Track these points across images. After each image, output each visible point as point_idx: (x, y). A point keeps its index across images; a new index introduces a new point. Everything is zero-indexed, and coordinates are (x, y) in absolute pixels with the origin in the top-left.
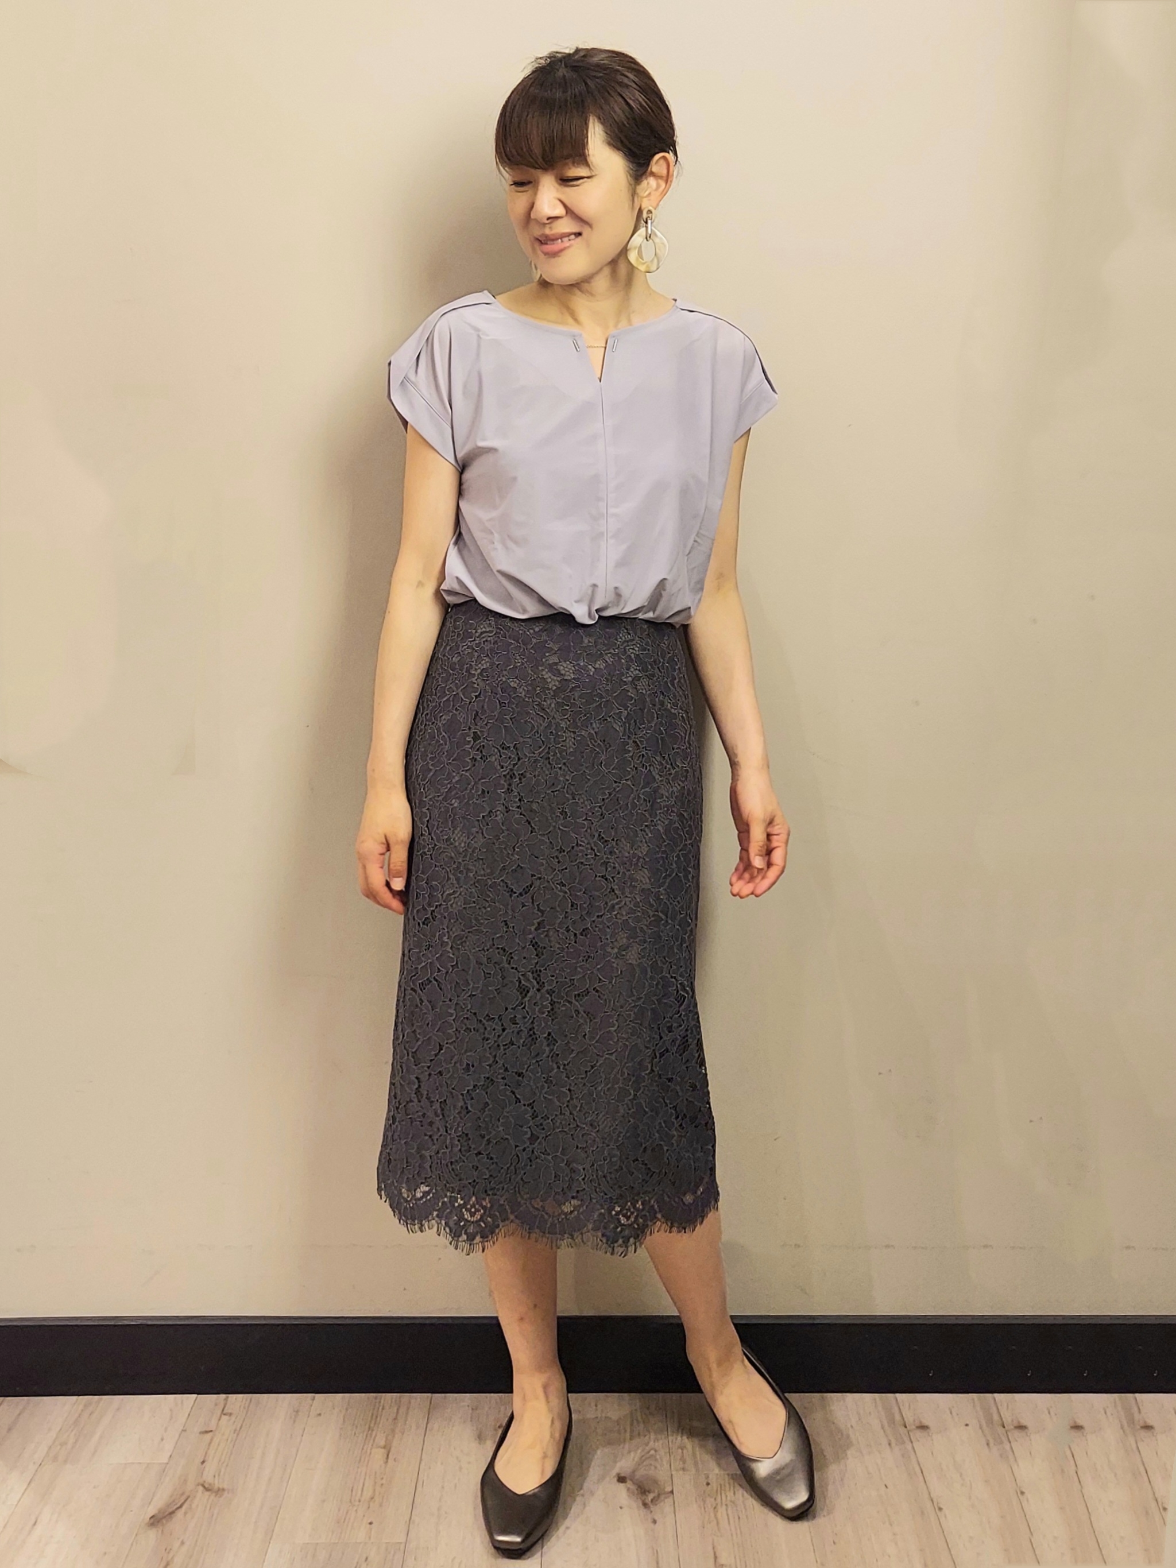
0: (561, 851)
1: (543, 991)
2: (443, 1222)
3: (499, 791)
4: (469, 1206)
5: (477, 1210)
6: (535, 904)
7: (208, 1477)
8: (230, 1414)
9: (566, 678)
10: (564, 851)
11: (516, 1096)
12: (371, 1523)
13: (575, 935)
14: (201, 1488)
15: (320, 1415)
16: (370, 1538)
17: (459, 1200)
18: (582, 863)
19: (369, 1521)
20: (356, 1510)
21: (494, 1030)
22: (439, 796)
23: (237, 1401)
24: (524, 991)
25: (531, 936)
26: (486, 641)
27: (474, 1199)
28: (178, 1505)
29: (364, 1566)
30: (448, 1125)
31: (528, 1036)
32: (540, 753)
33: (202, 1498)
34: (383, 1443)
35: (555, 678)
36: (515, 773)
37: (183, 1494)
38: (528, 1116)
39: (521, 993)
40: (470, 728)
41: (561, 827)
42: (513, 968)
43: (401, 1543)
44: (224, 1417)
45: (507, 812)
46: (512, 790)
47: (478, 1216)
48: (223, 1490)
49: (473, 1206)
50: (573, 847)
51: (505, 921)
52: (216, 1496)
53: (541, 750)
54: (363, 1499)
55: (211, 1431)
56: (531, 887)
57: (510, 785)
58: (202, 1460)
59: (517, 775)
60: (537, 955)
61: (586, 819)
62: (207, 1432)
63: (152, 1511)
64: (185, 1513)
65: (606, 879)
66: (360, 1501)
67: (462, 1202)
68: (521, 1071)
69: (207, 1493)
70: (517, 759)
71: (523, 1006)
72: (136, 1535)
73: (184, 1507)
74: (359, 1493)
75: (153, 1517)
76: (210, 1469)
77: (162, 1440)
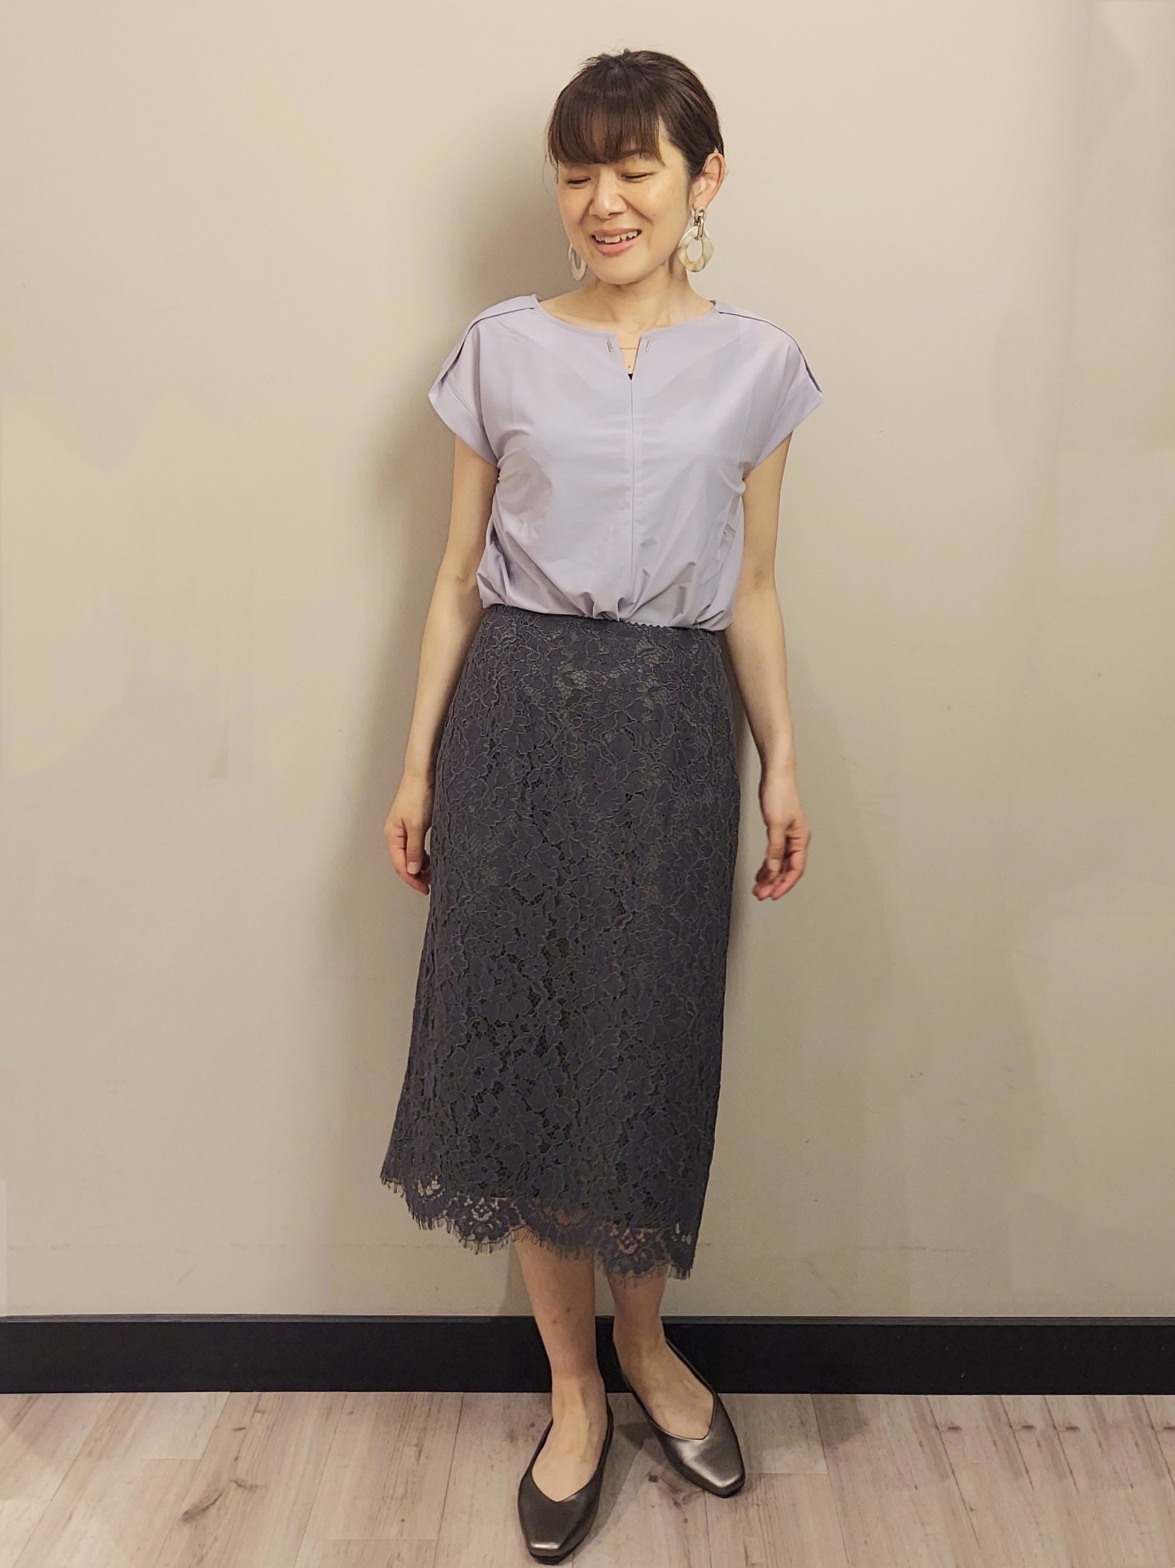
0: (572, 862)
1: (555, 999)
2: (453, 1221)
3: (512, 799)
4: (477, 1207)
5: (486, 1212)
6: (547, 913)
7: (241, 1474)
8: (263, 1412)
9: (578, 687)
10: (575, 862)
11: (526, 1104)
12: (403, 1521)
13: (584, 947)
14: (234, 1485)
15: (352, 1413)
16: (402, 1536)
17: (468, 1200)
18: (591, 875)
19: (402, 1518)
20: (389, 1508)
21: (505, 1036)
22: (457, 801)
23: (270, 1398)
24: (534, 1000)
25: (542, 945)
26: (508, 648)
27: (483, 1200)
28: (212, 1502)
29: (396, 1562)
30: (458, 1126)
31: (539, 1044)
32: (553, 763)
33: (234, 1495)
34: (415, 1441)
35: (568, 687)
36: (528, 781)
37: (216, 1490)
38: (540, 1124)
39: (532, 1001)
40: (487, 736)
41: (573, 839)
42: (524, 976)
43: (433, 1540)
44: (258, 1415)
45: (520, 820)
46: (525, 799)
47: (486, 1217)
48: (256, 1486)
49: (482, 1207)
50: (583, 859)
51: (516, 929)
52: (248, 1492)
53: (553, 759)
54: (395, 1497)
55: (244, 1428)
56: (542, 896)
57: (523, 793)
58: (235, 1457)
59: (530, 784)
60: (548, 964)
61: (596, 831)
62: (240, 1429)
63: (185, 1506)
64: (219, 1510)
65: (615, 893)
66: (392, 1498)
67: (471, 1202)
68: (531, 1079)
69: (241, 1490)
70: (530, 767)
71: (534, 1014)
72: (170, 1530)
73: (218, 1503)
74: (391, 1491)
75: (186, 1513)
76: (243, 1466)
77: (196, 1436)
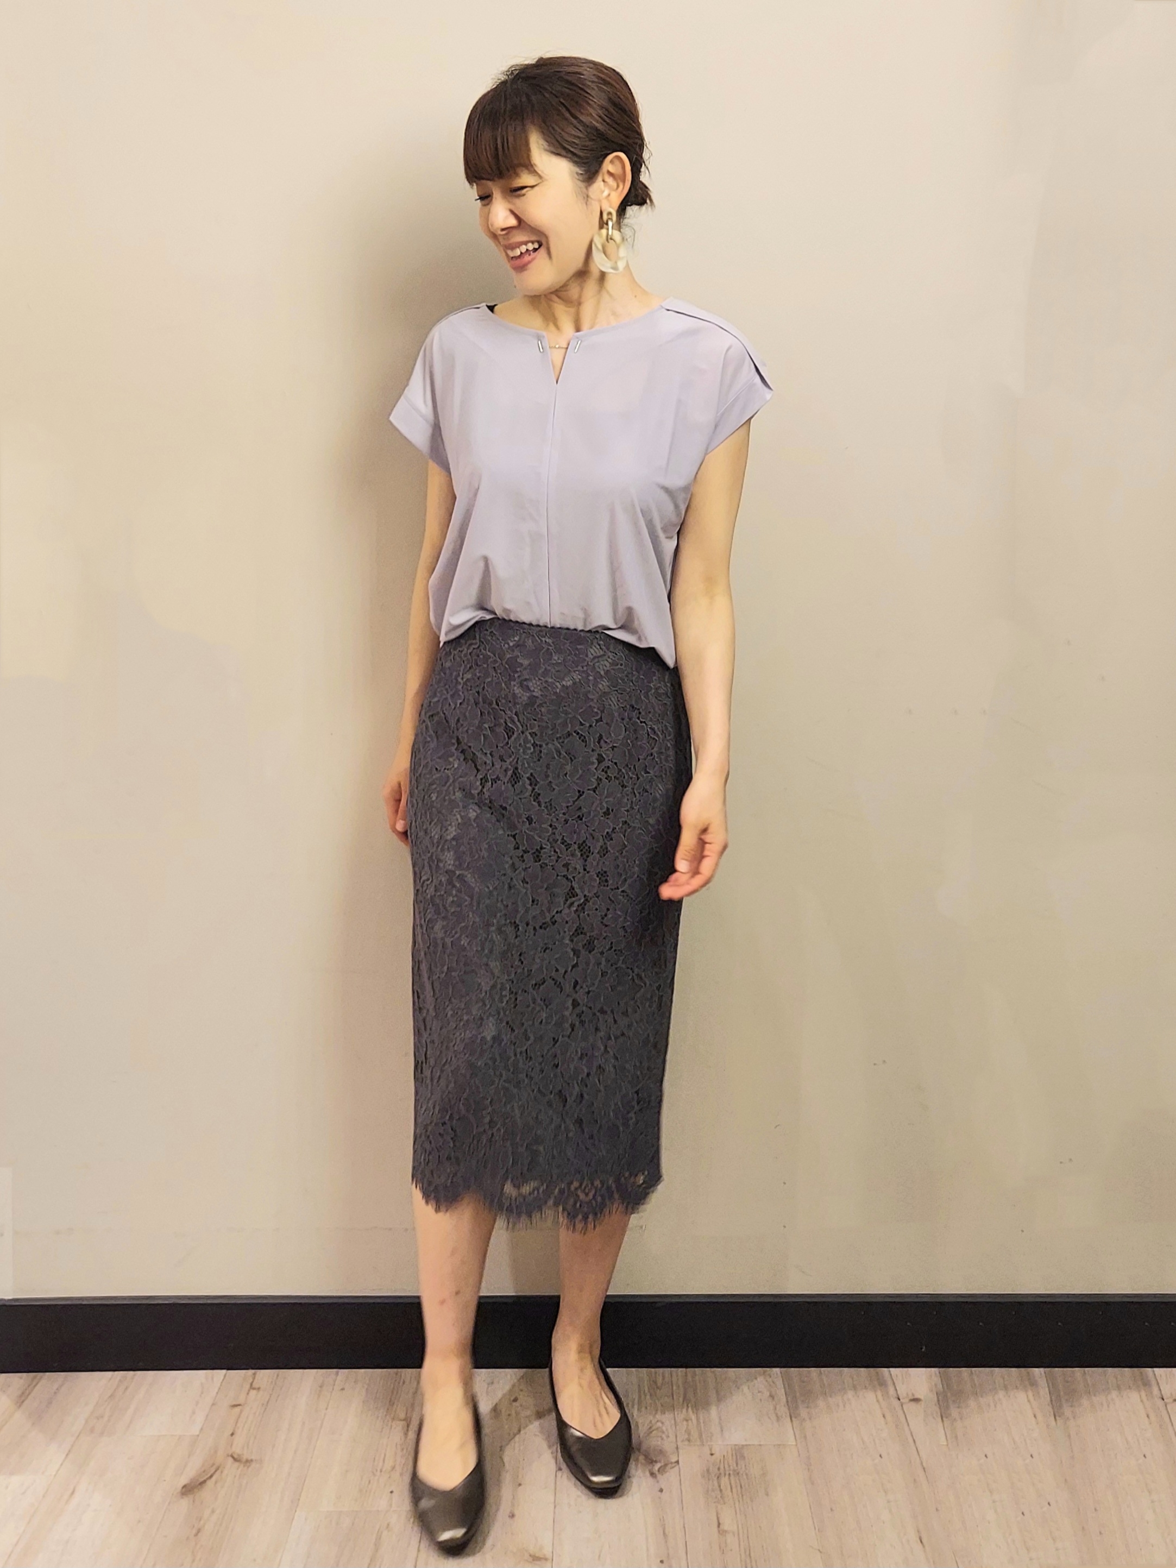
7: (237, 1449)
8: (259, 1390)
14: (231, 1460)
15: (343, 1389)
16: (391, 1505)
19: (390, 1490)
20: (378, 1480)
23: (265, 1376)
28: (209, 1476)
29: (385, 1533)
33: (231, 1469)
34: (402, 1416)
37: (213, 1464)
44: (253, 1393)
48: (252, 1460)
52: (244, 1466)
54: (384, 1470)
55: (239, 1405)
58: (231, 1433)
62: (236, 1406)
63: (184, 1480)
64: (216, 1482)
69: (237, 1464)
72: (169, 1503)
73: (214, 1477)
74: (381, 1464)
75: (184, 1487)
76: (239, 1441)
77: (194, 1413)
